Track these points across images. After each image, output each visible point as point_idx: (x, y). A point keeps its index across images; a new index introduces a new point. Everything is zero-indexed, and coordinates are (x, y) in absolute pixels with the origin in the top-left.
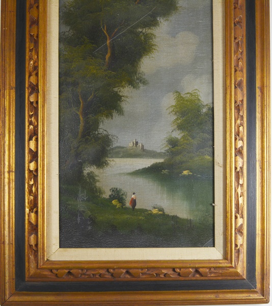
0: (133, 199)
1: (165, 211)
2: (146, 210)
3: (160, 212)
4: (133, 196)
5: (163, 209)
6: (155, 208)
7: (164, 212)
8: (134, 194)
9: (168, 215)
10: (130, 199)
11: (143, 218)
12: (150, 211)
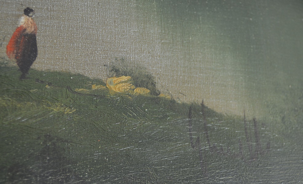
0: (21, 32)
1: (158, 87)
2: (82, 80)
3: (139, 91)
4: (23, 20)
5: (149, 77)
6: (117, 72)
7: (154, 92)
8: (28, 11)
9: (173, 102)
10: (11, 31)
11: (67, 110)
12: (100, 82)
